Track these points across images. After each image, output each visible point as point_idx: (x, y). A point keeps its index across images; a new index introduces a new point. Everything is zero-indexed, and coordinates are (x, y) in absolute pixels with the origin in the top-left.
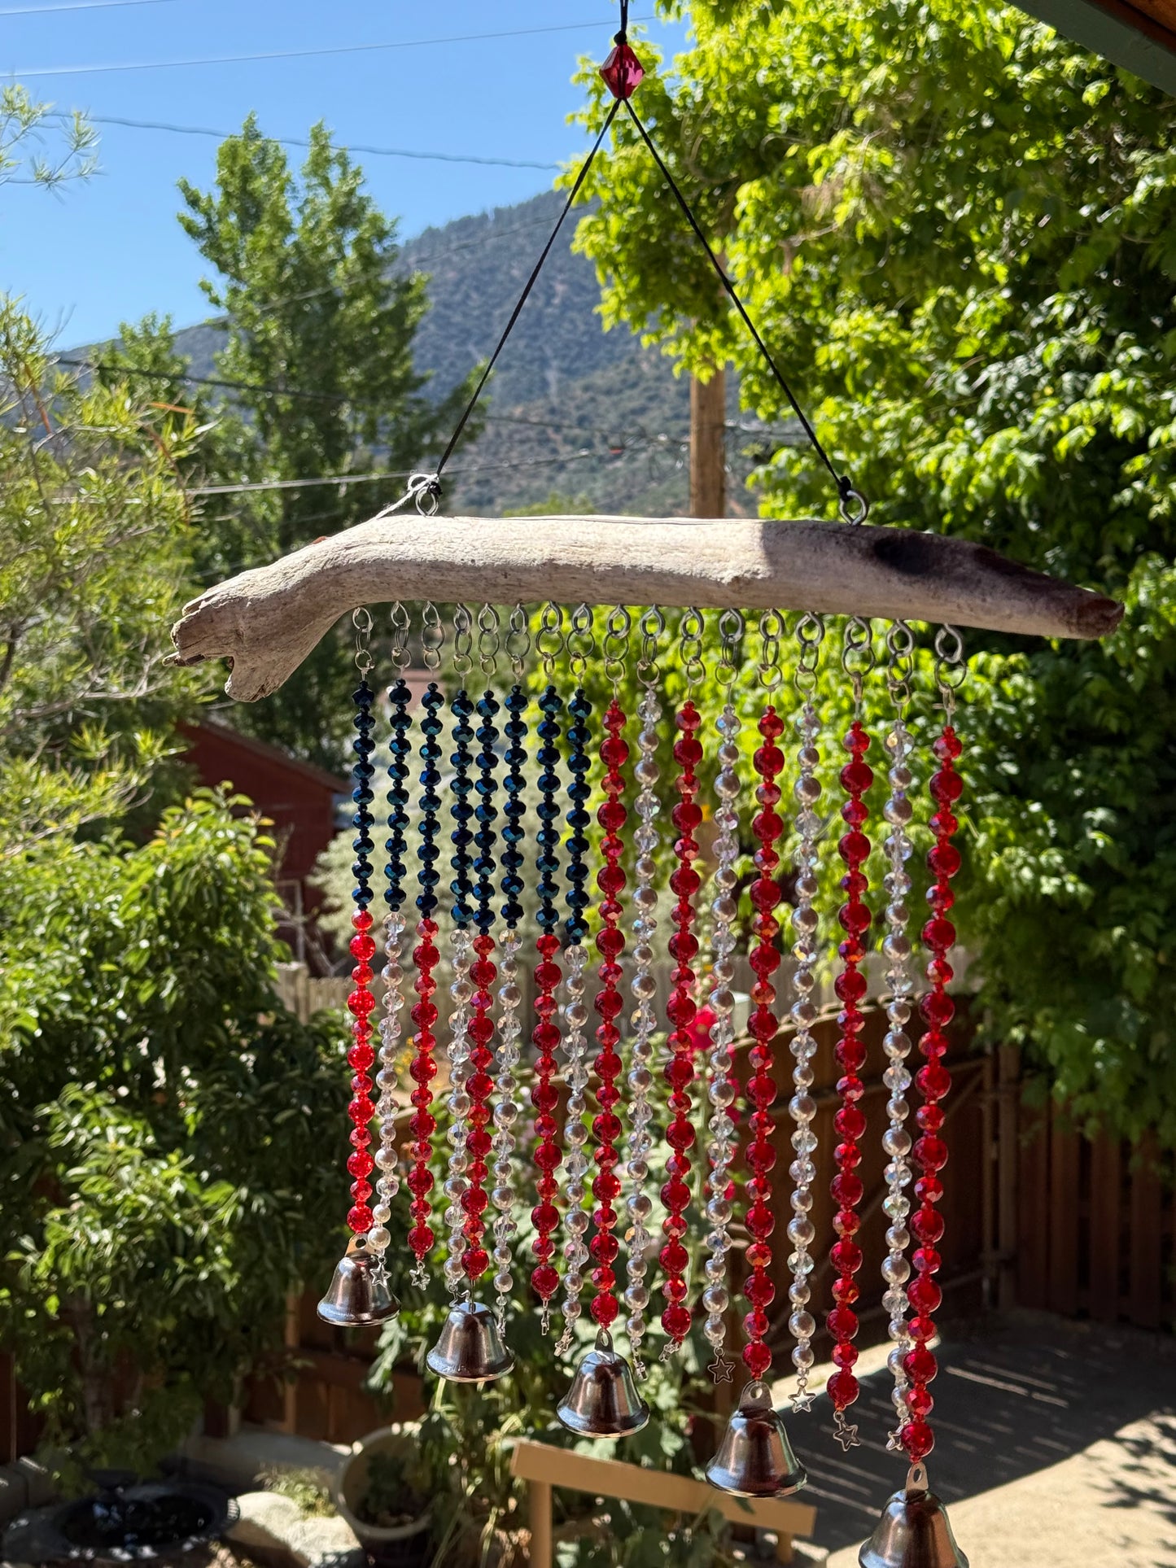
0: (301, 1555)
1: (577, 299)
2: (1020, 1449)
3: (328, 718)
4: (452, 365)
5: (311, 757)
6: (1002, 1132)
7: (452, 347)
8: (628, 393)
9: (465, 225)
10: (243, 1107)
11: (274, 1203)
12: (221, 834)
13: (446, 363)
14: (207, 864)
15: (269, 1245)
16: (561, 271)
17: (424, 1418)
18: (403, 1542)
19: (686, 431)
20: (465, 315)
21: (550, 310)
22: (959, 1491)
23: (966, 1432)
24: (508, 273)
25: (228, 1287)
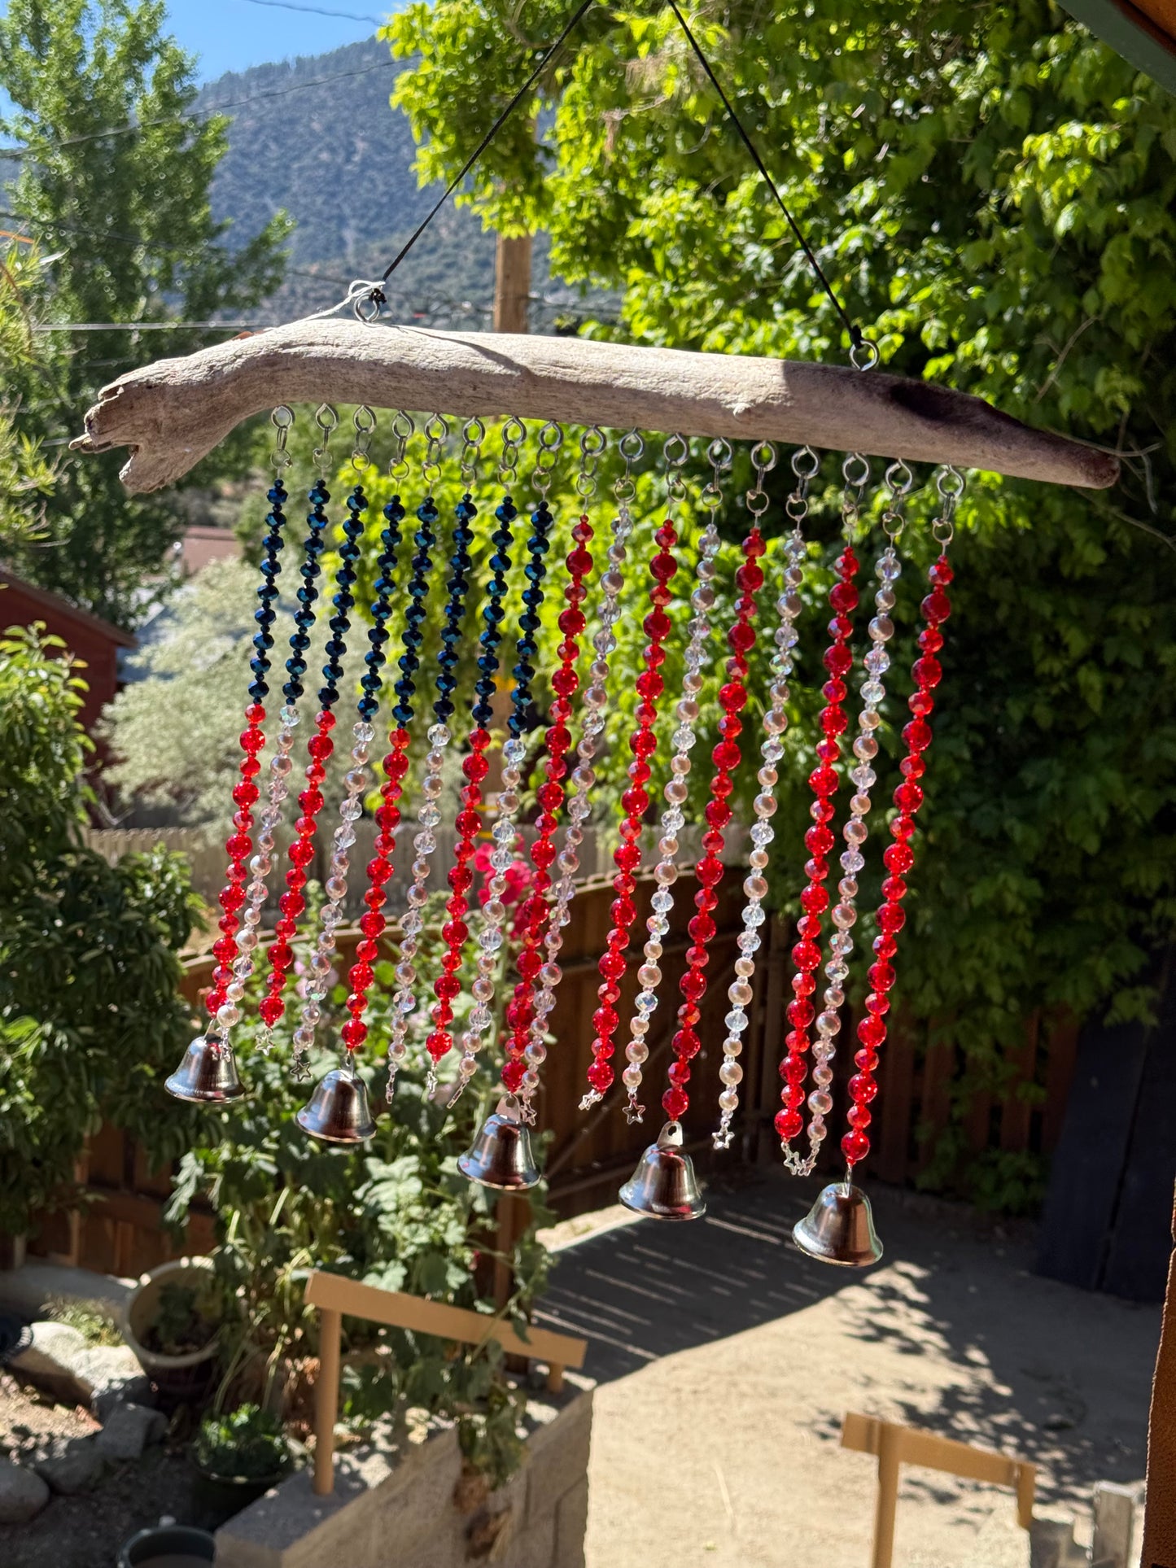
0: (84, 1381)
1: (378, 159)
2: (772, 1294)
3: (113, 570)
4: (248, 216)
5: (94, 609)
6: (769, 998)
7: (248, 197)
8: (425, 258)
9: (265, 73)
10: (49, 945)
11: (76, 1038)
12: (32, 674)
13: (241, 214)
14: (20, 703)
15: (71, 1080)
16: (362, 127)
17: (217, 1250)
18: (188, 1370)
19: (492, 298)
20: (263, 166)
21: (349, 167)
22: (714, 1332)
23: (724, 1278)
24: (307, 126)
25: (29, 1120)
